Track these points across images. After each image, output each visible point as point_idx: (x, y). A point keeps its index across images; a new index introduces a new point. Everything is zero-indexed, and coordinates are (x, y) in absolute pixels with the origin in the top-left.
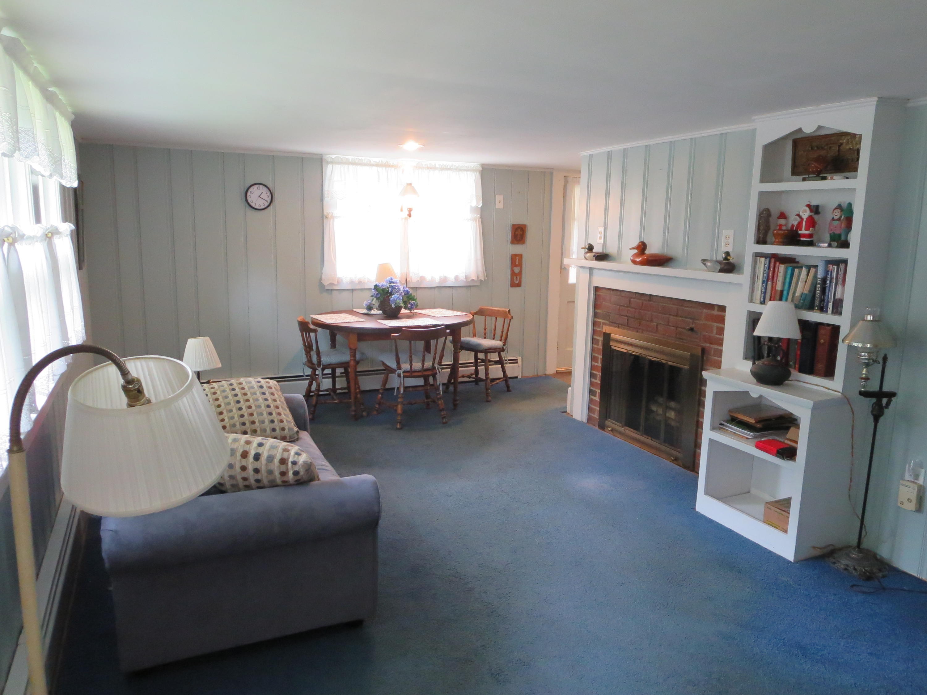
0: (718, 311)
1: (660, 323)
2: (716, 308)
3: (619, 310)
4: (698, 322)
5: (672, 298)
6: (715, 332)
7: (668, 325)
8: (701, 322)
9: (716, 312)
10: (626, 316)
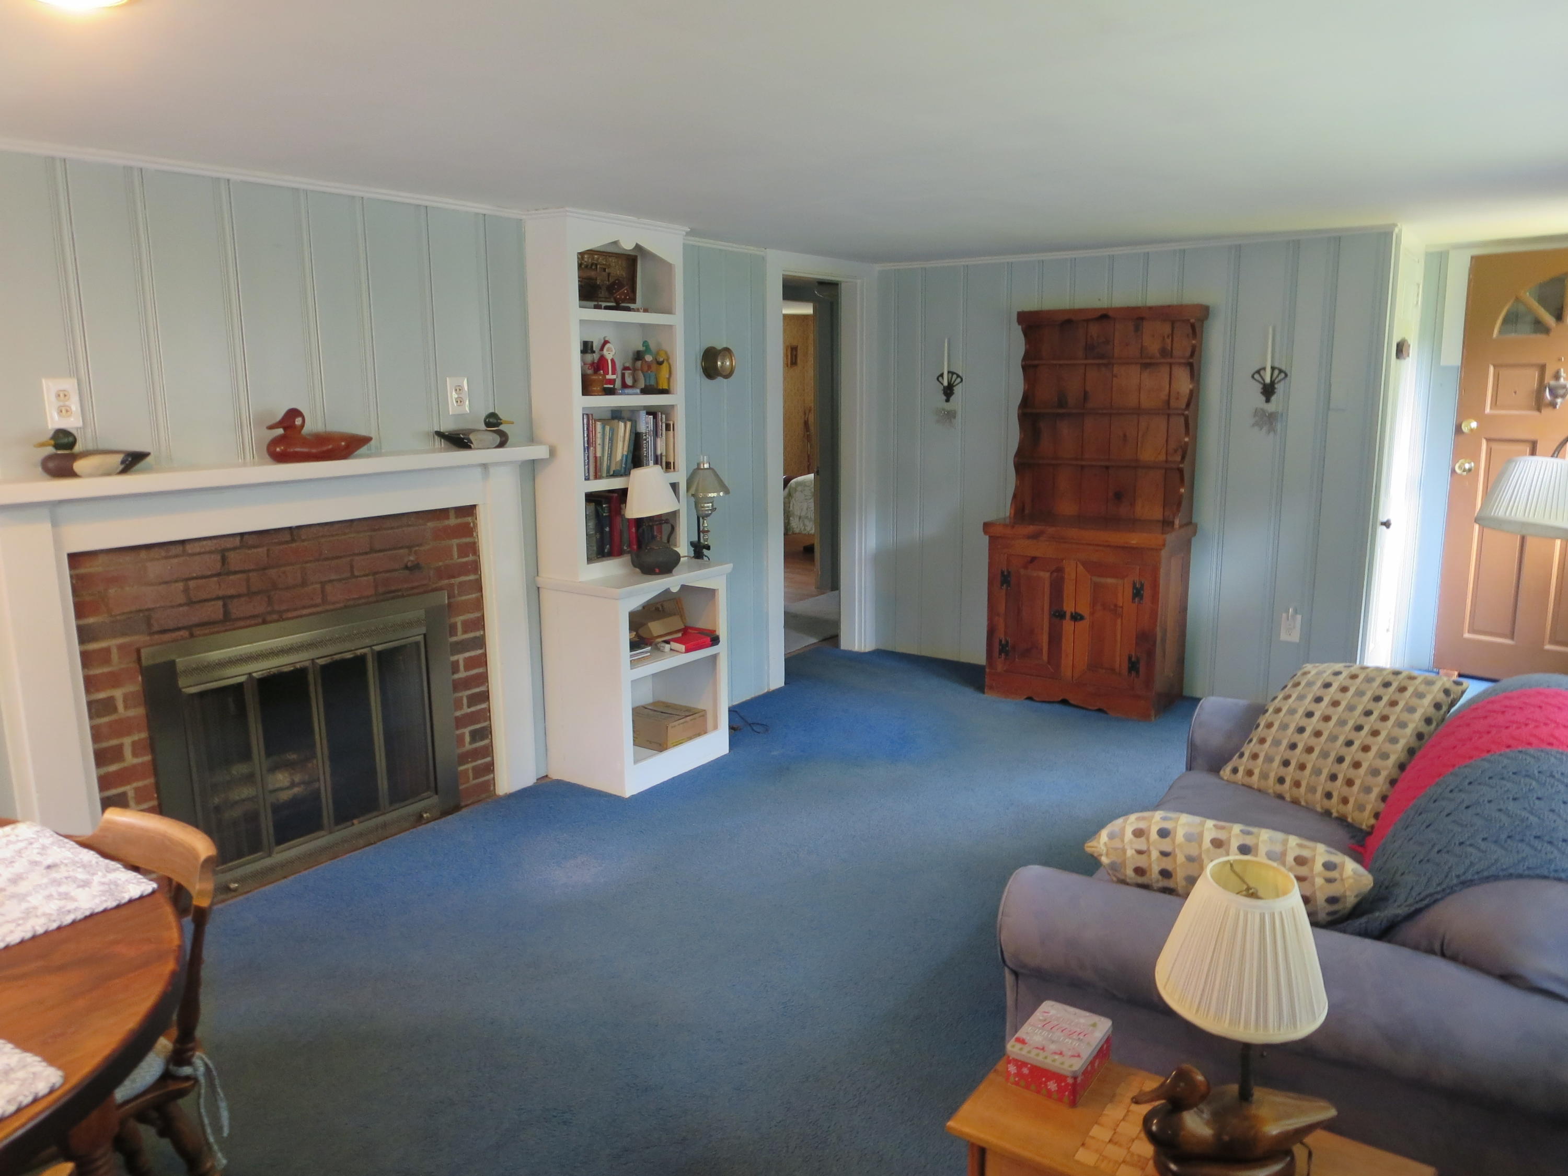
0: (457, 517)
1: (331, 581)
2: (452, 514)
3: (186, 590)
4: (422, 548)
5: (352, 521)
6: (455, 554)
7: (353, 576)
8: (427, 547)
9: (453, 521)
10: (218, 598)
